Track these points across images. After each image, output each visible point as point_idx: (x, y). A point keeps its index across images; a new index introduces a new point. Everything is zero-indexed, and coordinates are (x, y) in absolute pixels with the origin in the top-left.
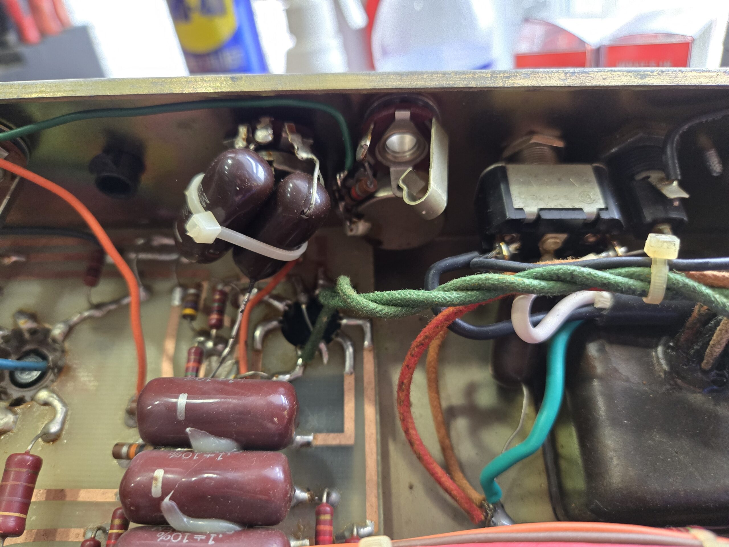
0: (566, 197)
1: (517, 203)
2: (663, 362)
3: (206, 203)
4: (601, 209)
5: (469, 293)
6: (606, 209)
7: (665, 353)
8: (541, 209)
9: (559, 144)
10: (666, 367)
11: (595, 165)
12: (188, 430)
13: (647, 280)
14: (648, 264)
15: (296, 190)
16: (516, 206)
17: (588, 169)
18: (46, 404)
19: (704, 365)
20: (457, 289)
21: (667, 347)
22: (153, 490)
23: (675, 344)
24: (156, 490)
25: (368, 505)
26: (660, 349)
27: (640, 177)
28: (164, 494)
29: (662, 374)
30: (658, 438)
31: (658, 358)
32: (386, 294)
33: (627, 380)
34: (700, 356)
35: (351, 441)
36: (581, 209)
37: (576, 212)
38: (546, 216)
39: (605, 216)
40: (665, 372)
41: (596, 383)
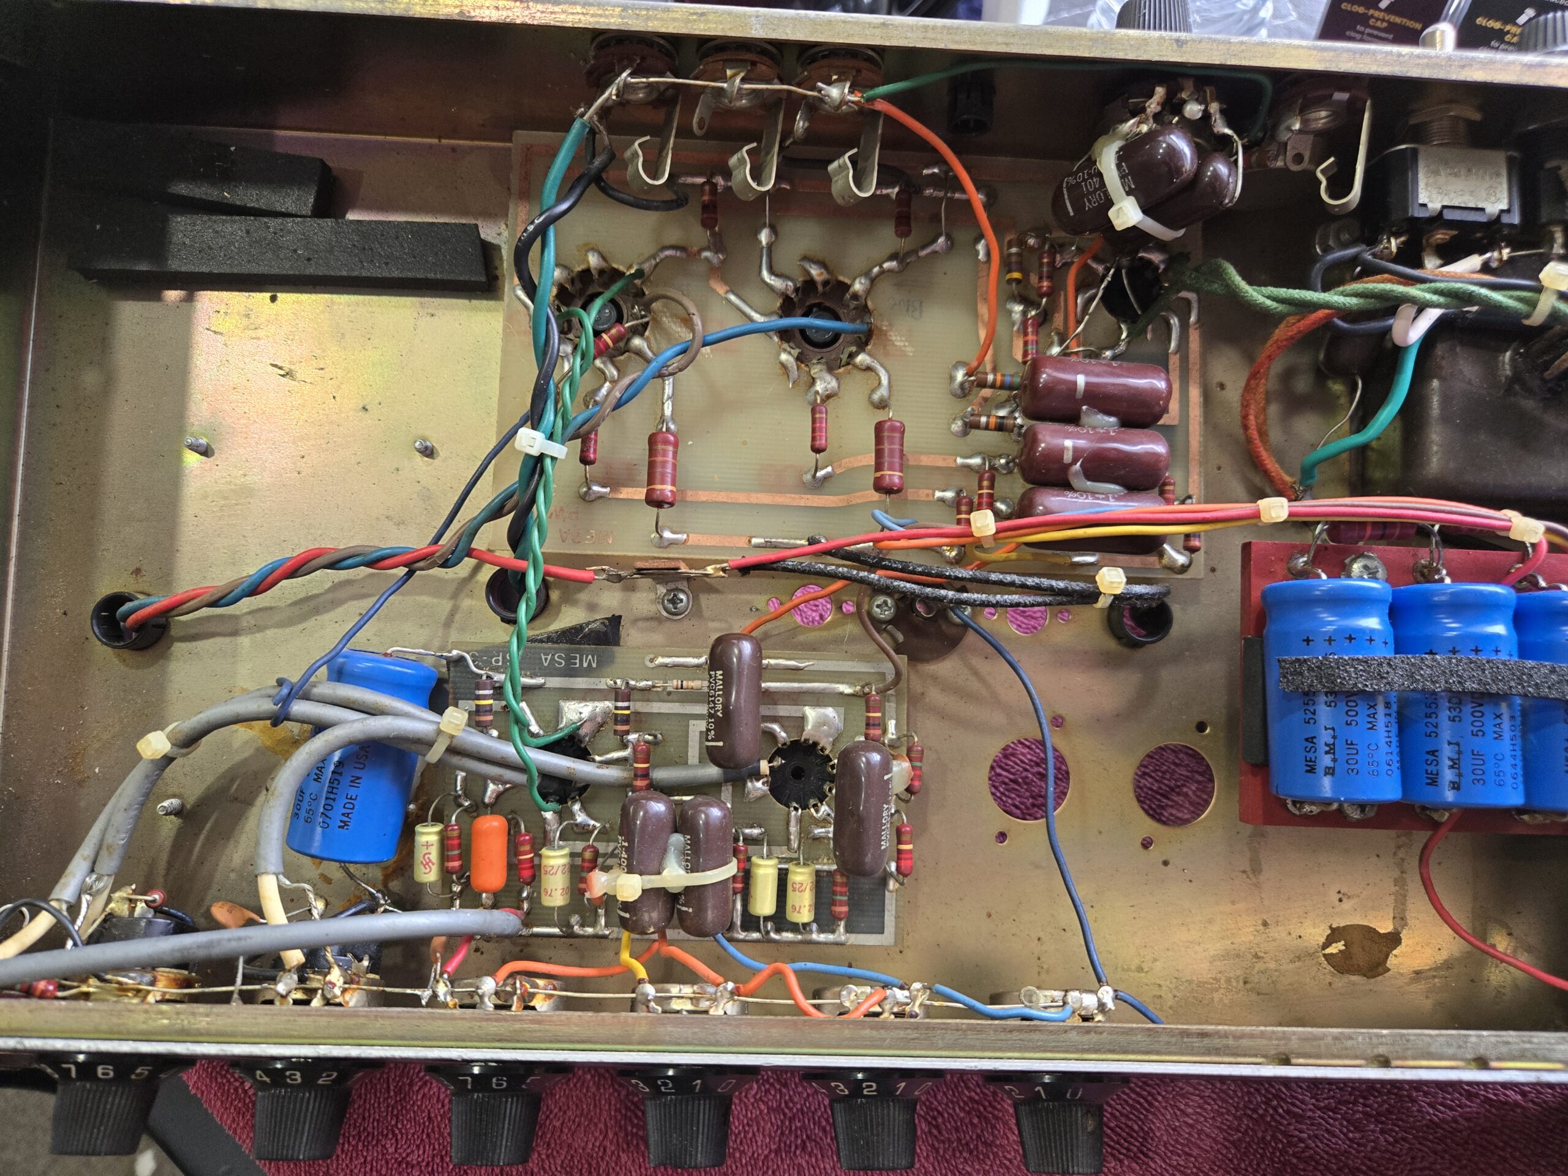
0: (1472, 193)
1: (1423, 198)
2: (1507, 367)
3: (1129, 187)
4: (1502, 211)
5: (1368, 300)
6: (1508, 211)
7: (1512, 359)
8: (1444, 207)
9: (1477, 116)
10: (1508, 373)
11: (1510, 153)
12: (1084, 408)
13: (1533, 304)
14: (1539, 289)
15: (1216, 175)
16: (1421, 202)
17: (1500, 158)
18: (869, 369)
19: (1547, 375)
20: (1356, 295)
21: (1516, 353)
22: (1065, 457)
23: (1526, 352)
24: (1068, 457)
25: (1190, 480)
26: (1508, 354)
27: (1550, 164)
28: (1074, 461)
29: (1503, 379)
30: (1483, 437)
31: (1504, 363)
32: (1283, 292)
33: (1469, 383)
34: (1547, 366)
35: (1175, 422)
36: (1482, 210)
37: (1478, 213)
38: (1449, 215)
39: (1505, 219)
40: (1507, 377)
41: (1435, 383)
